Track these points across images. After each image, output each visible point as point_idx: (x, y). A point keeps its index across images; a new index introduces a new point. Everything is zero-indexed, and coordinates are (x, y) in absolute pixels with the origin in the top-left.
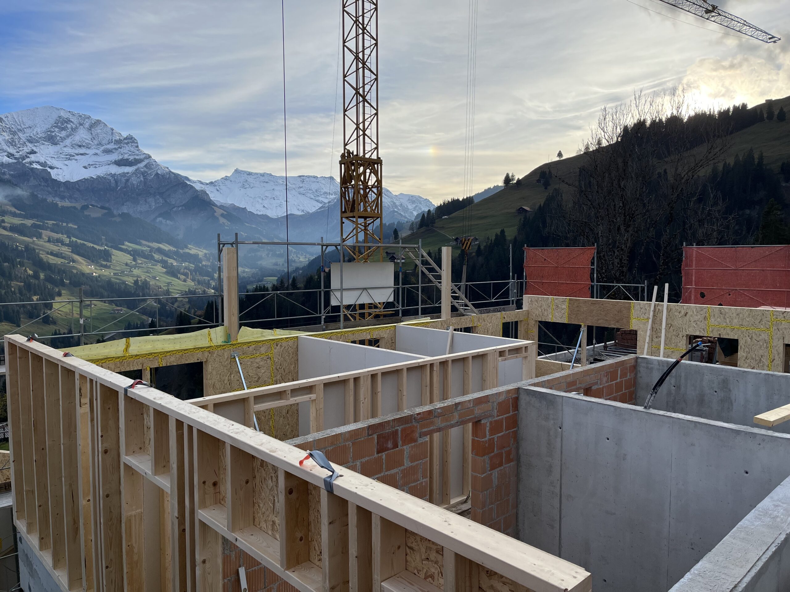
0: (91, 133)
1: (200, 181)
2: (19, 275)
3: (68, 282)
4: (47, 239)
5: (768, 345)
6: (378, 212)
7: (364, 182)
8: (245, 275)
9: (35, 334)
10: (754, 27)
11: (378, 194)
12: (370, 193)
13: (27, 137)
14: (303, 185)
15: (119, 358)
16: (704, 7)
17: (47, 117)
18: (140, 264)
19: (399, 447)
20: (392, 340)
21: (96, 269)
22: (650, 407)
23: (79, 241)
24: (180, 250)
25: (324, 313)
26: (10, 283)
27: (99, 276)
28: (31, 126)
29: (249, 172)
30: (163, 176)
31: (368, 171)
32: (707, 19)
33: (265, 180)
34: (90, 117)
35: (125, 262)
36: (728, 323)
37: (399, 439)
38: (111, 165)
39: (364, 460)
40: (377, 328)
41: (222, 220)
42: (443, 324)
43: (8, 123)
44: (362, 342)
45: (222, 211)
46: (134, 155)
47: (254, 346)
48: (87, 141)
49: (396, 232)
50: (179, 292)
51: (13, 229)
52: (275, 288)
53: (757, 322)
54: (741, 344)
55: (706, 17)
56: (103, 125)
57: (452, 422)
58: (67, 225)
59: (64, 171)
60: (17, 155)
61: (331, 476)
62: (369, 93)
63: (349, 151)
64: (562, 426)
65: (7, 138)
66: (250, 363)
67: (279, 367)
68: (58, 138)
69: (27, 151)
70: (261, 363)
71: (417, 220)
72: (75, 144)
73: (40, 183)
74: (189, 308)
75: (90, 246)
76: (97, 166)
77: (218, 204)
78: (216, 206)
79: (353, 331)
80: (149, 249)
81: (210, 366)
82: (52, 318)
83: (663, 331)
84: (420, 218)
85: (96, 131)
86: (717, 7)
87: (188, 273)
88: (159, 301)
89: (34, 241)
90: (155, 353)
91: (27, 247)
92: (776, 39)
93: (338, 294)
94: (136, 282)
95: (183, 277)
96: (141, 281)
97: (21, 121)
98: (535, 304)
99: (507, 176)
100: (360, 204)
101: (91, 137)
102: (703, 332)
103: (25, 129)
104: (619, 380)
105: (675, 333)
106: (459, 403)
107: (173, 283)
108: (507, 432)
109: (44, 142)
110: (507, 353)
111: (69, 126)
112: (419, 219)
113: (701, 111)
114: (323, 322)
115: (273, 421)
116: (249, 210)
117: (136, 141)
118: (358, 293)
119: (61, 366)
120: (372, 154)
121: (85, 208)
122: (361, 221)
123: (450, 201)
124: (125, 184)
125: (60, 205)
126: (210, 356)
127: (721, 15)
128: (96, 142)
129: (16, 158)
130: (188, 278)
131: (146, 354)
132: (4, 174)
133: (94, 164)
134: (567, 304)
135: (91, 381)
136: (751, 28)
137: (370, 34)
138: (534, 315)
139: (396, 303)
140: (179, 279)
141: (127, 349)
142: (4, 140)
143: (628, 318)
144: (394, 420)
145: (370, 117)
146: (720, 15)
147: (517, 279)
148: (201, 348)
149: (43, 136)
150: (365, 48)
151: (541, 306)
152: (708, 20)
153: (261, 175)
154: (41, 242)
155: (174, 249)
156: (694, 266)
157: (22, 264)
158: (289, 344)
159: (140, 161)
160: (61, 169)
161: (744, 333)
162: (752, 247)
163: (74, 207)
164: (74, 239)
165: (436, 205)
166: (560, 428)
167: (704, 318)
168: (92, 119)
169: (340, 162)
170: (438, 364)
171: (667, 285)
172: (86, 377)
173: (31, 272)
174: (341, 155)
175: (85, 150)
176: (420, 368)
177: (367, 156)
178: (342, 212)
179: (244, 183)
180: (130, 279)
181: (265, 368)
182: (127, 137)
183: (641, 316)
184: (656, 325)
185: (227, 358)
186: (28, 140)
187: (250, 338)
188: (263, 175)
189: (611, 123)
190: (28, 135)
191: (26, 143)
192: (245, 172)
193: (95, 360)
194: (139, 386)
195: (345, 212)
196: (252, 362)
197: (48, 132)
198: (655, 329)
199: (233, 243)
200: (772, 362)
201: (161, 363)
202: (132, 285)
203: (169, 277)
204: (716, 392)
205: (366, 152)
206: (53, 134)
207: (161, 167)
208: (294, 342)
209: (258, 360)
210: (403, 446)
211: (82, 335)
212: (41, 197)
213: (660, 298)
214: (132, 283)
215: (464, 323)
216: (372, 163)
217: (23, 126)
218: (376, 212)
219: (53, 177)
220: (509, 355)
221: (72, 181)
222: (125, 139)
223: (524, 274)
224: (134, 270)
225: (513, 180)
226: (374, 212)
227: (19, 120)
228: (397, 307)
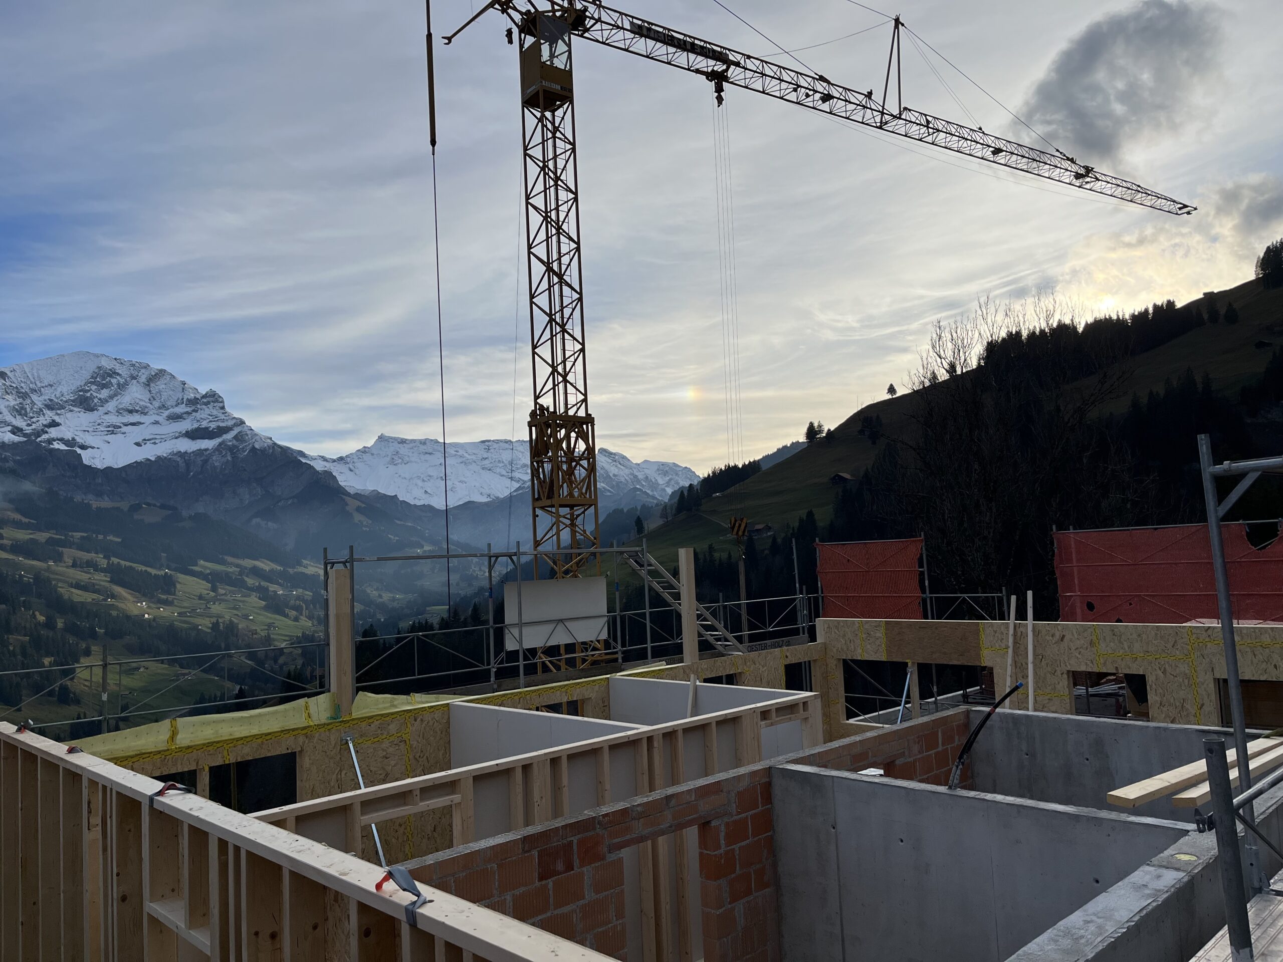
0: (150, 391)
1: (323, 457)
2: (23, 625)
3: (102, 631)
4: (70, 562)
5: (1191, 682)
6: (590, 497)
7: (568, 453)
8: (395, 604)
9: (30, 721)
10: (1154, 194)
11: (589, 470)
12: (578, 468)
13: (45, 400)
14: (489, 455)
15: (159, 752)
16: (1073, 170)
17: (79, 369)
18: (223, 595)
19: (575, 868)
20: (603, 702)
21: (149, 607)
22: (956, 787)
23: (123, 563)
24: (289, 570)
25: (495, 663)
26: (8, 638)
27: (154, 619)
28: (51, 383)
29: (402, 439)
30: (263, 451)
31: (573, 435)
32: (1079, 187)
33: (426, 451)
34: (149, 366)
35: (199, 594)
36: (1127, 649)
37: (575, 856)
38: (180, 438)
39: (517, 892)
40: (579, 683)
41: (358, 517)
42: (687, 671)
43: (15, 379)
44: (554, 708)
45: (358, 503)
46: (217, 421)
47: (379, 722)
48: (142, 403)
49: (639, 523)
50: (287, 638)
51: (17, 548)
52: (444, 624)
53: (1169, 646)
54: (1150, 681)
55: (1078, 185)
56: (168, 377)
57: (662, 827)
58: (105, 537)
59: (103, 452)
60: (28, 430)
61: (414, 903)
62: (570, 320)
63: (541, 406)
64: (836, 825)
65: (13, 403)
66: (372, 750)
67: (418, 755)
68: (96, 400)
69: (45, 423)
70: (391, 750)
71: (673, 502)
72: (122, 409)
73: (63, 472)
74: (303, 664)
75: (141, 570)
76: (157, 442)
77: (352, 491)
78: (348, 494)
79: (538, 690)
80: (239, 569)
81: (307, 759)
82: (74, 694)
83: (1030, 667)
84: (677, 498)
85: (157, 387)
86: (1093, 168)
87: (302, 606)
88: (252, 656)
89: (49, 566)
90: (218, 742)
91: (37, 578)
92: (1189, 208)
93: (515, 632)
94: (215, 626)
95: (293, 613)
96: (223, 623)
97: (36, 377)
98: (835, 633)
99: (811, 425)
100: (562, 486)
101: (148, 396)
102: (1091, 665)
103: (42, 389)
104: (940, 748)
105: (1049, 669)
106: (672, 796)
107: (276, 625)
108: (756, 839)
109: (72, 408)
110: (774, 714)
111: (114, 381)
112: (676, 500)
113: (1103, 316)
114: (493, 679)
115: (411, 845)
116: (401, 499)
117: (221, 400)
118: (549, 627)
119: (63, 767)
120: (578, 409)
121: (135, 508)
122: (564, 511)
123: (723, 468)
124: (202, 467)
125: (94, 506)
126: (307, 742)
127: (1099, 180)
128: (157, 404)
129: (25, 435)
130: (301, 614)
131: (204, 744)
132: (6, 460)
133: (153, 439)
134: (883, 630)
135: (104, 787)
136: (1149, 195)
137: (568, 234)
138: (835, 650)
139: (611, 641)
140: (286, 616)
141: (173, 737)
142: (7, 407)
143: (978, 648)
144: (565, 827)
145: (574, 354)
146: (1097, 179)
147: (807, 594)
148: (294, 730)
149: (72, 398)
150: (562, 255)
151: (844, 635)
152: (1081, 189)
153: (421, 443)
154: (61, 569)
155: (279, 568)
156: (1074, 560)
157: (27, 606)
158: (436, 716)
159: (227, 430)
160: (98, 448)
161: (1153, 665)
162: (1156, 529)
163: (118, 509)
164: (115, 560)
165: (701, 476)
166: (834, 828)
167: (1091, 644)
168: (151, 368)
169: (529, 423)
170: (661, 736)
171: (1030, 594)
172: (97, 783)
173: (41, 618)
174: (531, 413)
175: (139, 416)
176: (632, 743)
177: (571, 413)
178: (535, 500)
179: (393, 457)
180: (204, 622)
181: (397, 757)
182: (206, 394)
183: (997, 645)
184: (1020, 658)
185: (335, 744)
186: (46, 405)
187: (372, 710)
188: (424, 442)
189: (949, 345)
190: (47, 398)
191: (43, 411)
192: (395, 439)
193: (122, 757)
194: (171, 792)
195: (539, 499)
196: (374, 748)
197: (80, 391)
198: (1020, 665)
199: (346, 561)
200: (1201, 708)
201: (228, 757)
202: (209, 631)
203: (269, 615)
204: (1087, 760)
205: (569, 406)
206: (88, 395)
207: (261, 438)
208: (443, 714)
209: (384, 746)
210: (581, 866)
211: (105, 718)
212: (65, 495)
213: (1021, 615)
214: (208, 628)
215: (721, 669)
216: (579, 422)
217: (39, 385)
218: (588, 496)
219: (86, 461)
220: (777, 717)
221: (116, 467)
222: (204, 397)
223: (819, 585)
224: (213, 607)
225: (821, 432)
226: (585, 497)
227: (33, 375)
228: (614, 648)
